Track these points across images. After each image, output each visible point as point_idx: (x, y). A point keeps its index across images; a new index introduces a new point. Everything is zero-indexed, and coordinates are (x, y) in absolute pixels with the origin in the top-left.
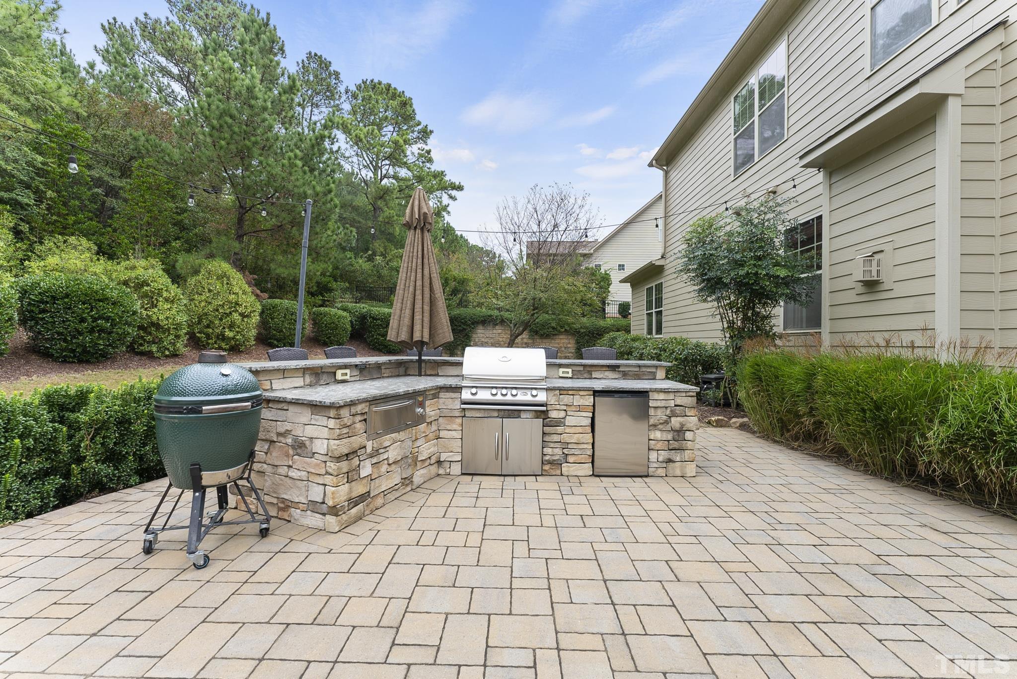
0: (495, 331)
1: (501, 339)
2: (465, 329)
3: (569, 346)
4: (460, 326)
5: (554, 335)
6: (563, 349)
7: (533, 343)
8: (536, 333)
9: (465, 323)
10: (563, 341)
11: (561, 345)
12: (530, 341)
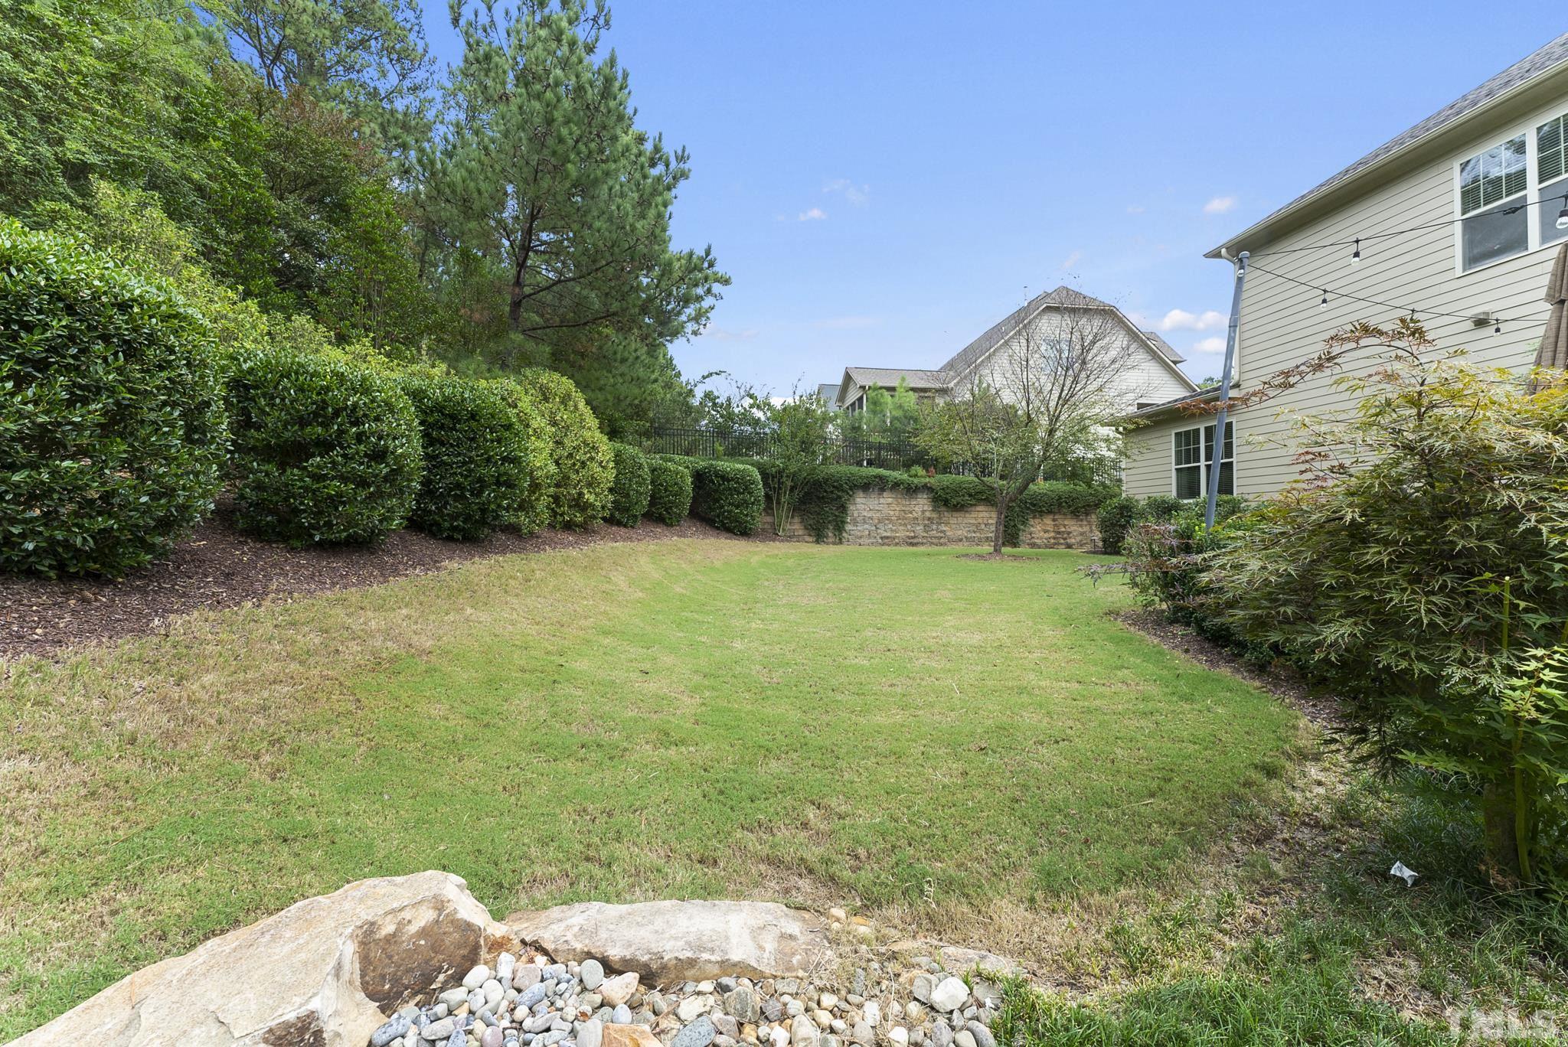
0: (882, 500)
1: (892, 513)
2: (840, 497)
3: (990, 521)
4: (832, 492)
5: (971, 505)
6: (983, 526)
7: (940, 518)
8: (946, 503)
9: (839, 488)
10: (981, 515)
11: (980, 521)
12: (934, 515)
